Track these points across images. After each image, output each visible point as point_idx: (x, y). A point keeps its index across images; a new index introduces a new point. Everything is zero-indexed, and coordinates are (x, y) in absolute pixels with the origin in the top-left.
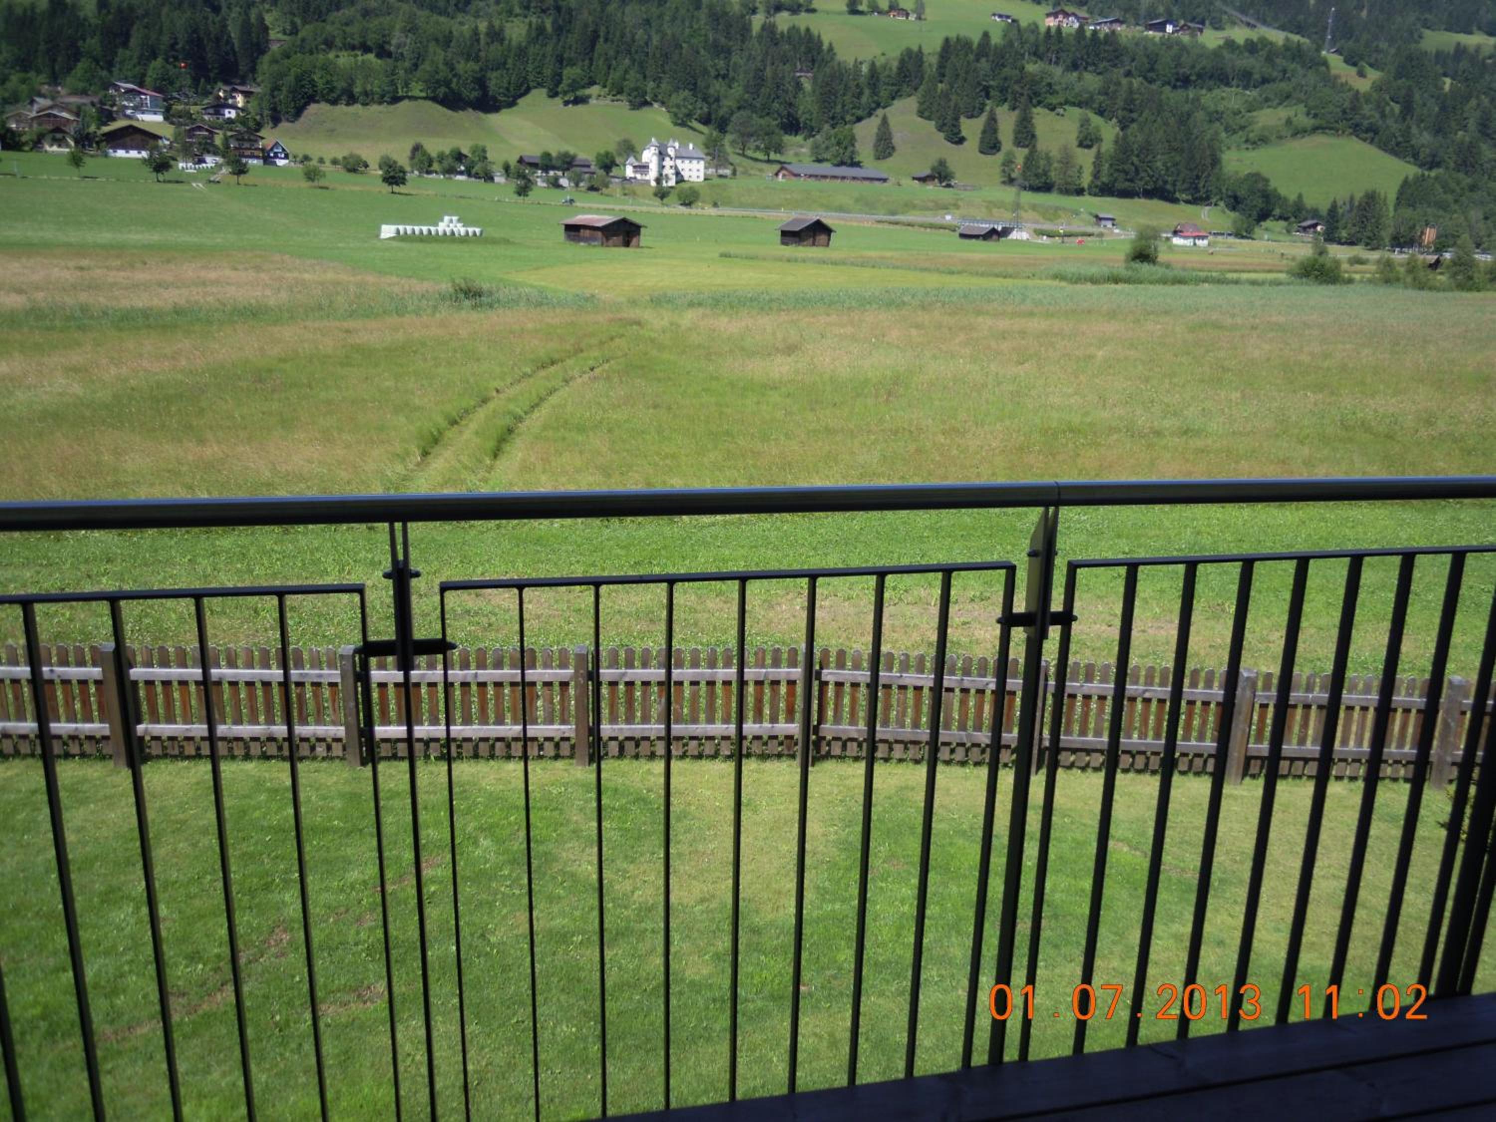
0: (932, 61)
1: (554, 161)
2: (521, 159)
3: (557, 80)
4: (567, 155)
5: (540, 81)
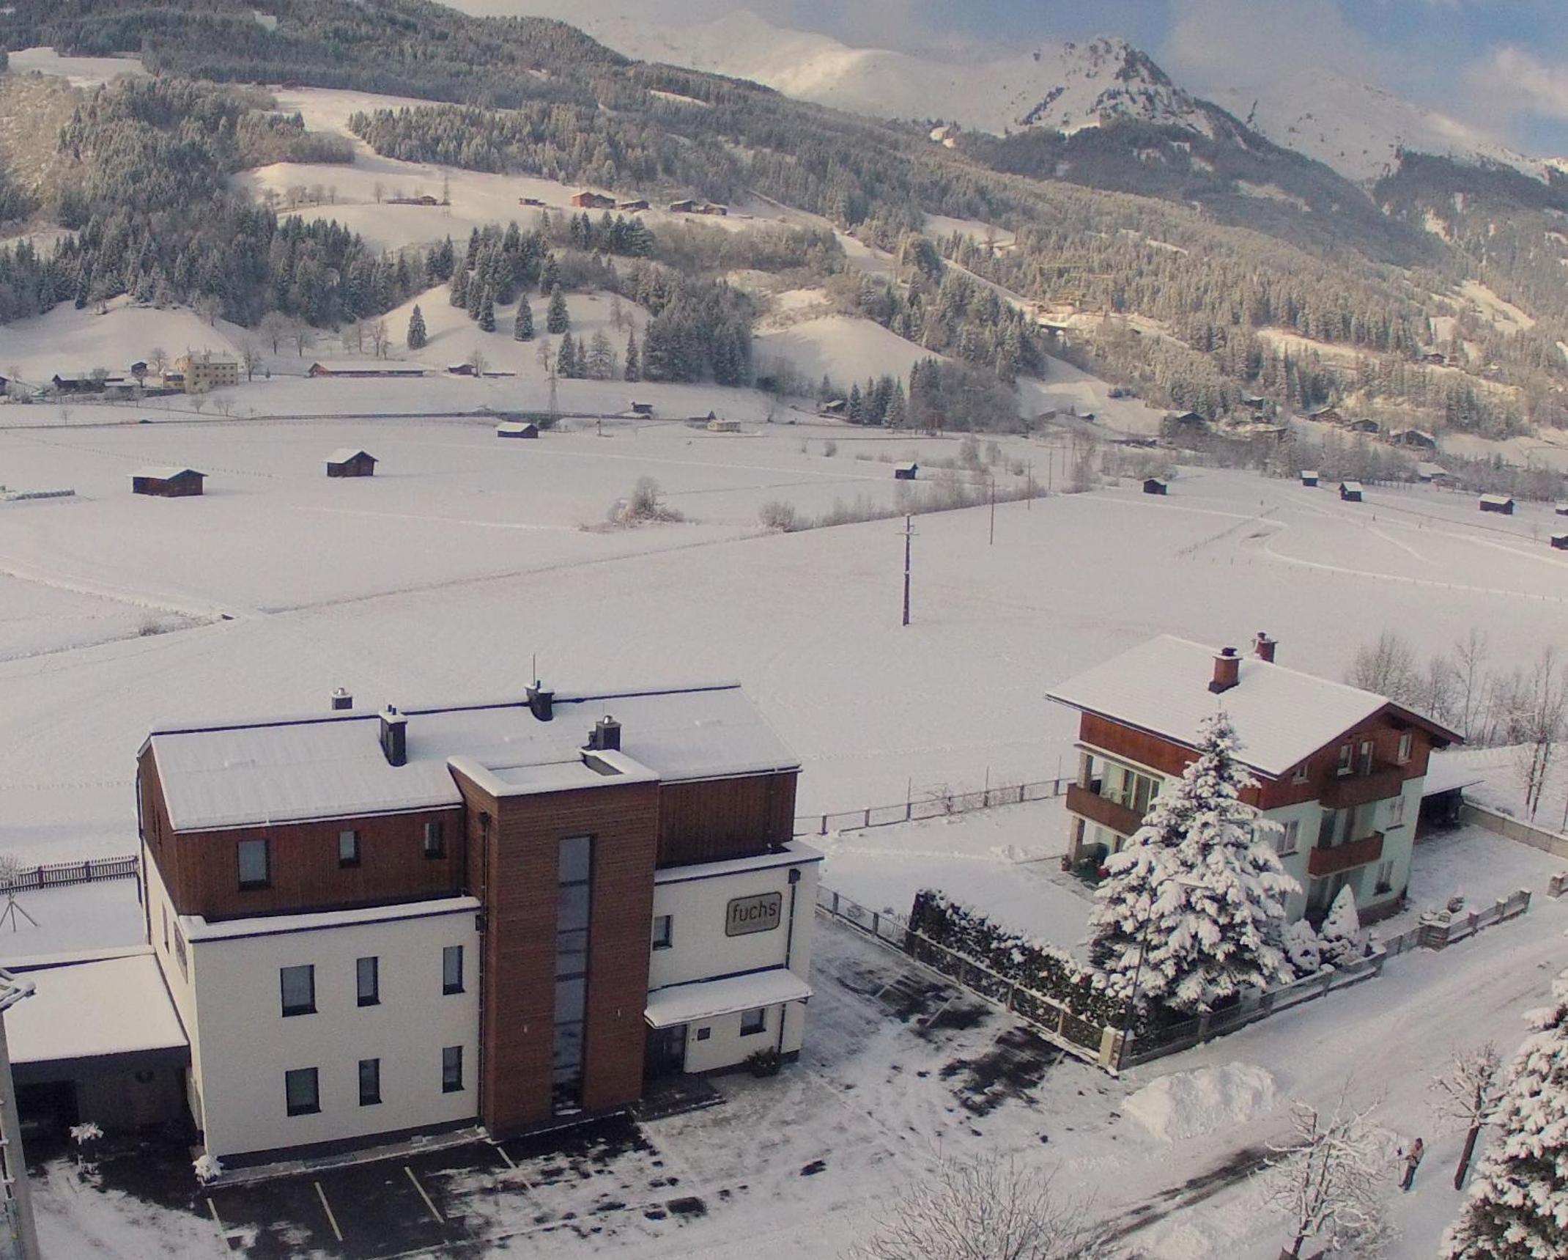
0: (461, 250)
1: (88, 378)
2: (56, 379)
3: (85, 290)
4: (102, 371)
5: (67, 293)
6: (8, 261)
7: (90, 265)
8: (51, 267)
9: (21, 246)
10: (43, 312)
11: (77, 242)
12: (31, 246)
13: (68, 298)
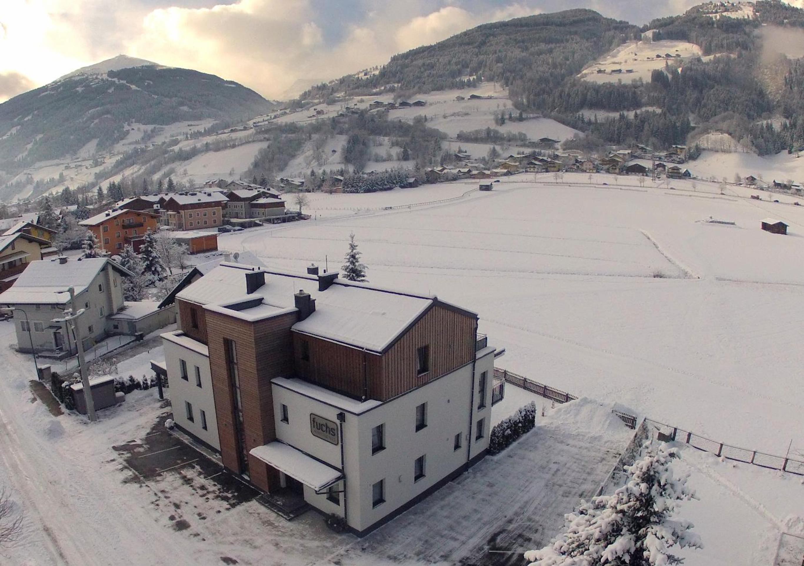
1: (785, 183)
2: (774, 182)
3: (791, 147)
4: (790, 181)
5: (785, 147)
6: (763, 129)
7: (793, 135)
8: (778, 135)
9: (767, 123)
10: (777, 153)
11: (788, 125)
12: (771, 125)
13: (786, 149)
